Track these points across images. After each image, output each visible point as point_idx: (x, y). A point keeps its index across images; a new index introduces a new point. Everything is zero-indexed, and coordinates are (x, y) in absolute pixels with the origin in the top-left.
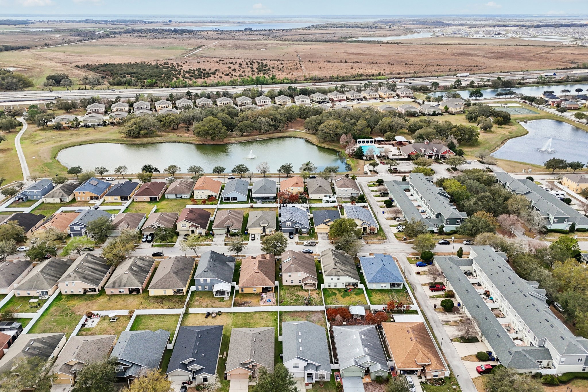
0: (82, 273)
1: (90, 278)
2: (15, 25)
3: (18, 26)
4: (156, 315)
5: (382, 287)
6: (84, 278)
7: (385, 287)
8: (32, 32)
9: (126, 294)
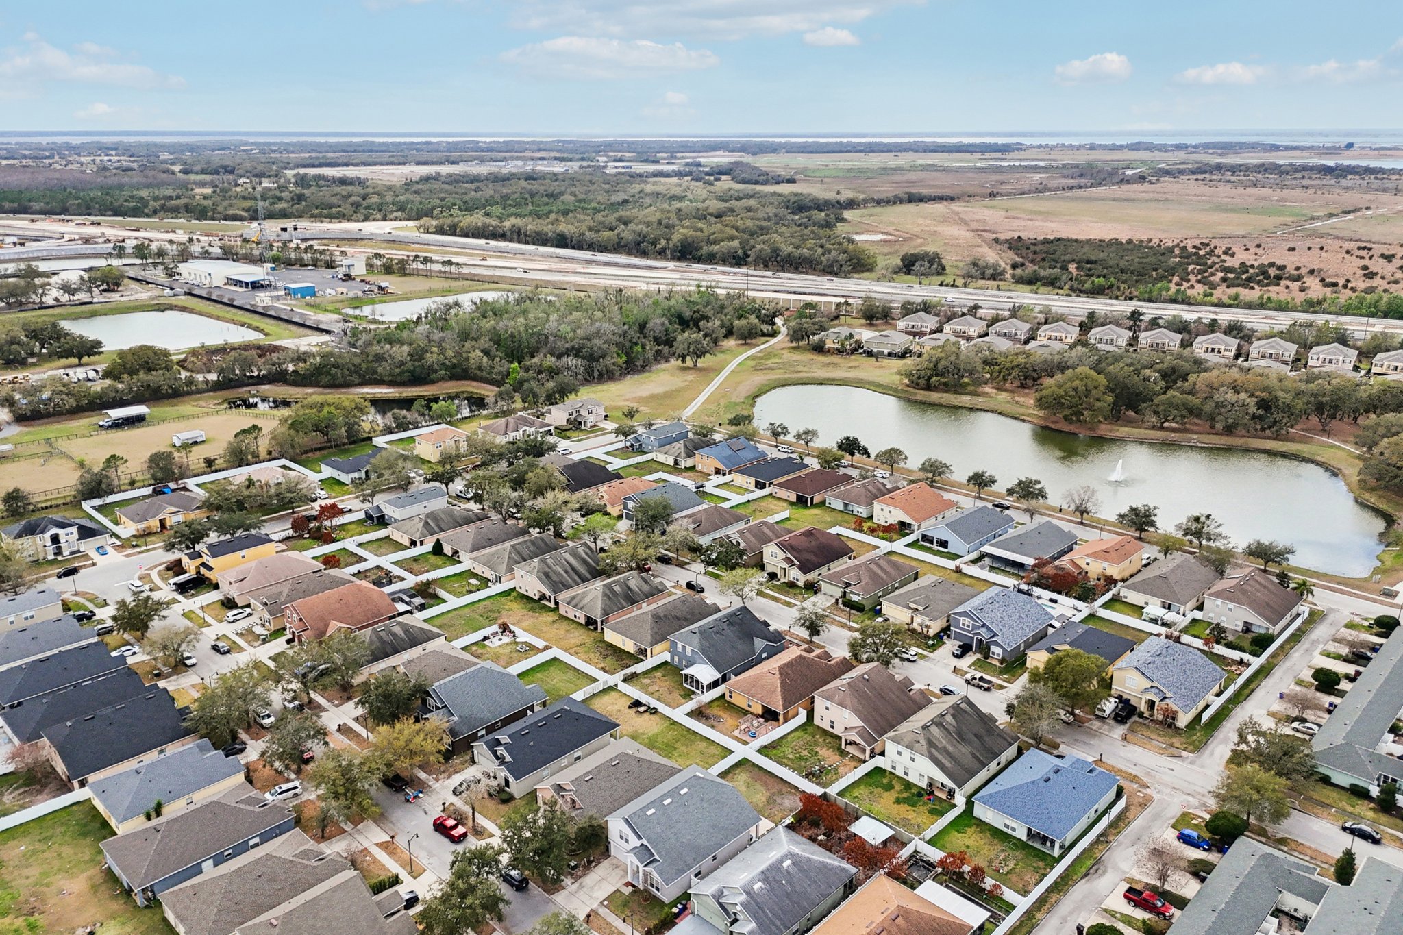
0: (549, 567)
1: (555, 578)
2: (983, 152)
3: (987, 155)
4: (576, 670)
5: (1006, 826)
6: (547, 575)
7: (1014, 829)
8: (997, 167)
9: (580, 624)
